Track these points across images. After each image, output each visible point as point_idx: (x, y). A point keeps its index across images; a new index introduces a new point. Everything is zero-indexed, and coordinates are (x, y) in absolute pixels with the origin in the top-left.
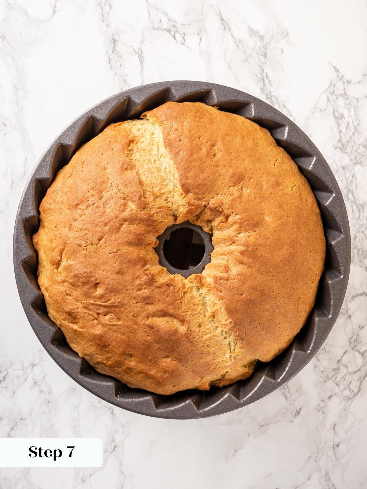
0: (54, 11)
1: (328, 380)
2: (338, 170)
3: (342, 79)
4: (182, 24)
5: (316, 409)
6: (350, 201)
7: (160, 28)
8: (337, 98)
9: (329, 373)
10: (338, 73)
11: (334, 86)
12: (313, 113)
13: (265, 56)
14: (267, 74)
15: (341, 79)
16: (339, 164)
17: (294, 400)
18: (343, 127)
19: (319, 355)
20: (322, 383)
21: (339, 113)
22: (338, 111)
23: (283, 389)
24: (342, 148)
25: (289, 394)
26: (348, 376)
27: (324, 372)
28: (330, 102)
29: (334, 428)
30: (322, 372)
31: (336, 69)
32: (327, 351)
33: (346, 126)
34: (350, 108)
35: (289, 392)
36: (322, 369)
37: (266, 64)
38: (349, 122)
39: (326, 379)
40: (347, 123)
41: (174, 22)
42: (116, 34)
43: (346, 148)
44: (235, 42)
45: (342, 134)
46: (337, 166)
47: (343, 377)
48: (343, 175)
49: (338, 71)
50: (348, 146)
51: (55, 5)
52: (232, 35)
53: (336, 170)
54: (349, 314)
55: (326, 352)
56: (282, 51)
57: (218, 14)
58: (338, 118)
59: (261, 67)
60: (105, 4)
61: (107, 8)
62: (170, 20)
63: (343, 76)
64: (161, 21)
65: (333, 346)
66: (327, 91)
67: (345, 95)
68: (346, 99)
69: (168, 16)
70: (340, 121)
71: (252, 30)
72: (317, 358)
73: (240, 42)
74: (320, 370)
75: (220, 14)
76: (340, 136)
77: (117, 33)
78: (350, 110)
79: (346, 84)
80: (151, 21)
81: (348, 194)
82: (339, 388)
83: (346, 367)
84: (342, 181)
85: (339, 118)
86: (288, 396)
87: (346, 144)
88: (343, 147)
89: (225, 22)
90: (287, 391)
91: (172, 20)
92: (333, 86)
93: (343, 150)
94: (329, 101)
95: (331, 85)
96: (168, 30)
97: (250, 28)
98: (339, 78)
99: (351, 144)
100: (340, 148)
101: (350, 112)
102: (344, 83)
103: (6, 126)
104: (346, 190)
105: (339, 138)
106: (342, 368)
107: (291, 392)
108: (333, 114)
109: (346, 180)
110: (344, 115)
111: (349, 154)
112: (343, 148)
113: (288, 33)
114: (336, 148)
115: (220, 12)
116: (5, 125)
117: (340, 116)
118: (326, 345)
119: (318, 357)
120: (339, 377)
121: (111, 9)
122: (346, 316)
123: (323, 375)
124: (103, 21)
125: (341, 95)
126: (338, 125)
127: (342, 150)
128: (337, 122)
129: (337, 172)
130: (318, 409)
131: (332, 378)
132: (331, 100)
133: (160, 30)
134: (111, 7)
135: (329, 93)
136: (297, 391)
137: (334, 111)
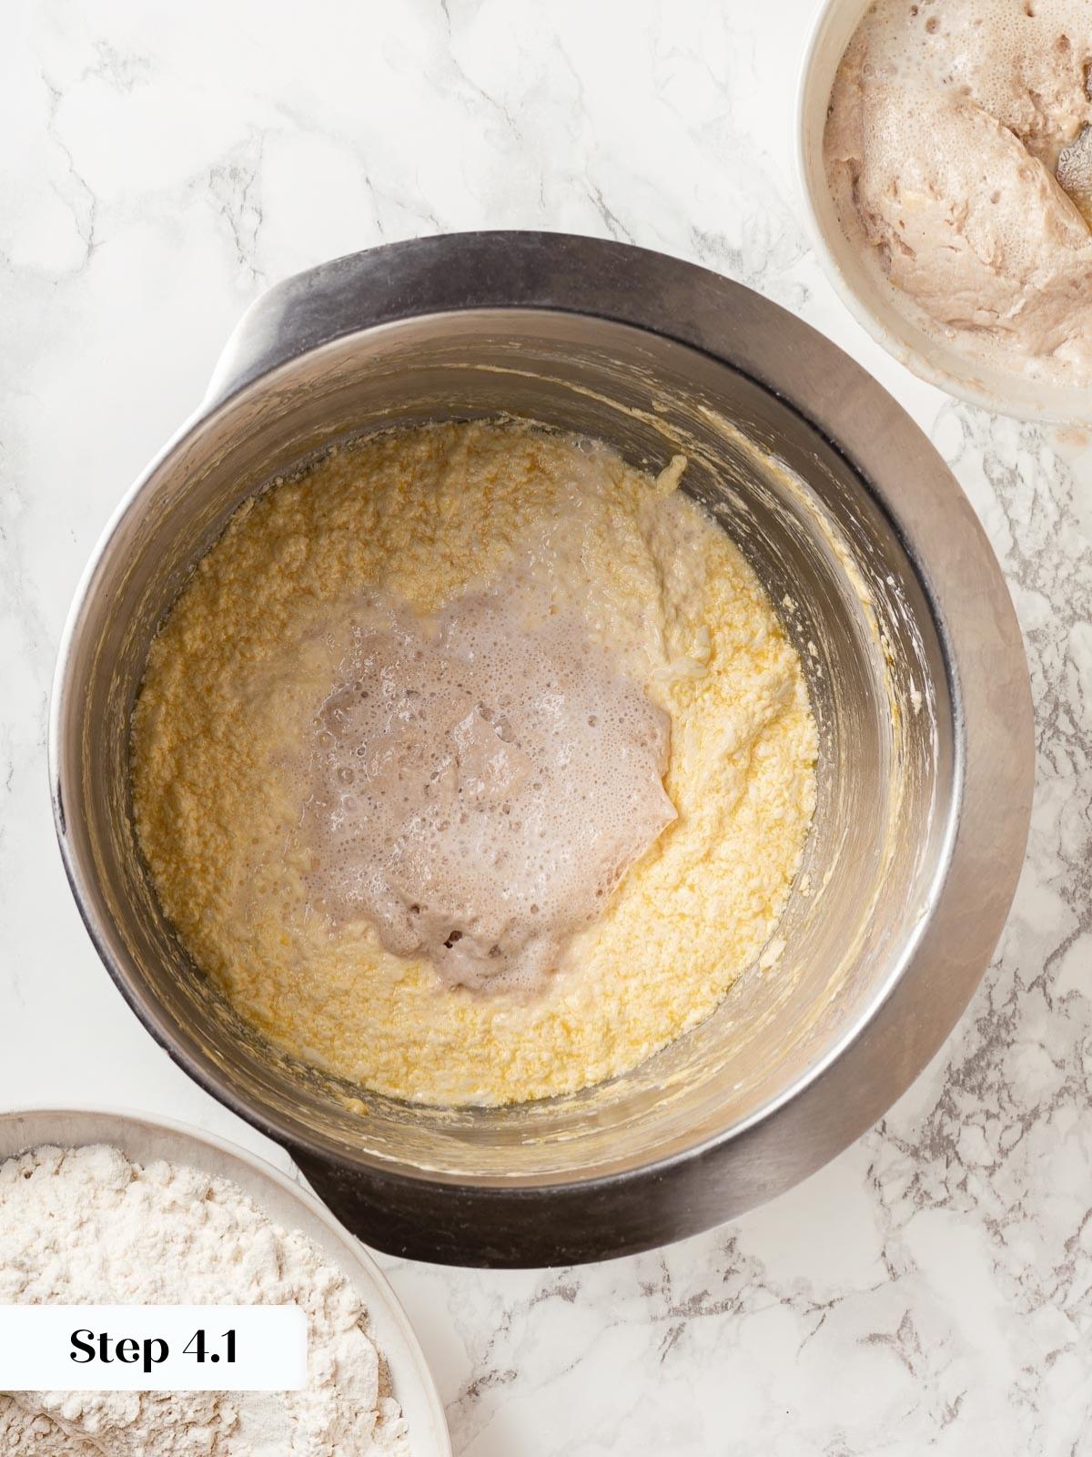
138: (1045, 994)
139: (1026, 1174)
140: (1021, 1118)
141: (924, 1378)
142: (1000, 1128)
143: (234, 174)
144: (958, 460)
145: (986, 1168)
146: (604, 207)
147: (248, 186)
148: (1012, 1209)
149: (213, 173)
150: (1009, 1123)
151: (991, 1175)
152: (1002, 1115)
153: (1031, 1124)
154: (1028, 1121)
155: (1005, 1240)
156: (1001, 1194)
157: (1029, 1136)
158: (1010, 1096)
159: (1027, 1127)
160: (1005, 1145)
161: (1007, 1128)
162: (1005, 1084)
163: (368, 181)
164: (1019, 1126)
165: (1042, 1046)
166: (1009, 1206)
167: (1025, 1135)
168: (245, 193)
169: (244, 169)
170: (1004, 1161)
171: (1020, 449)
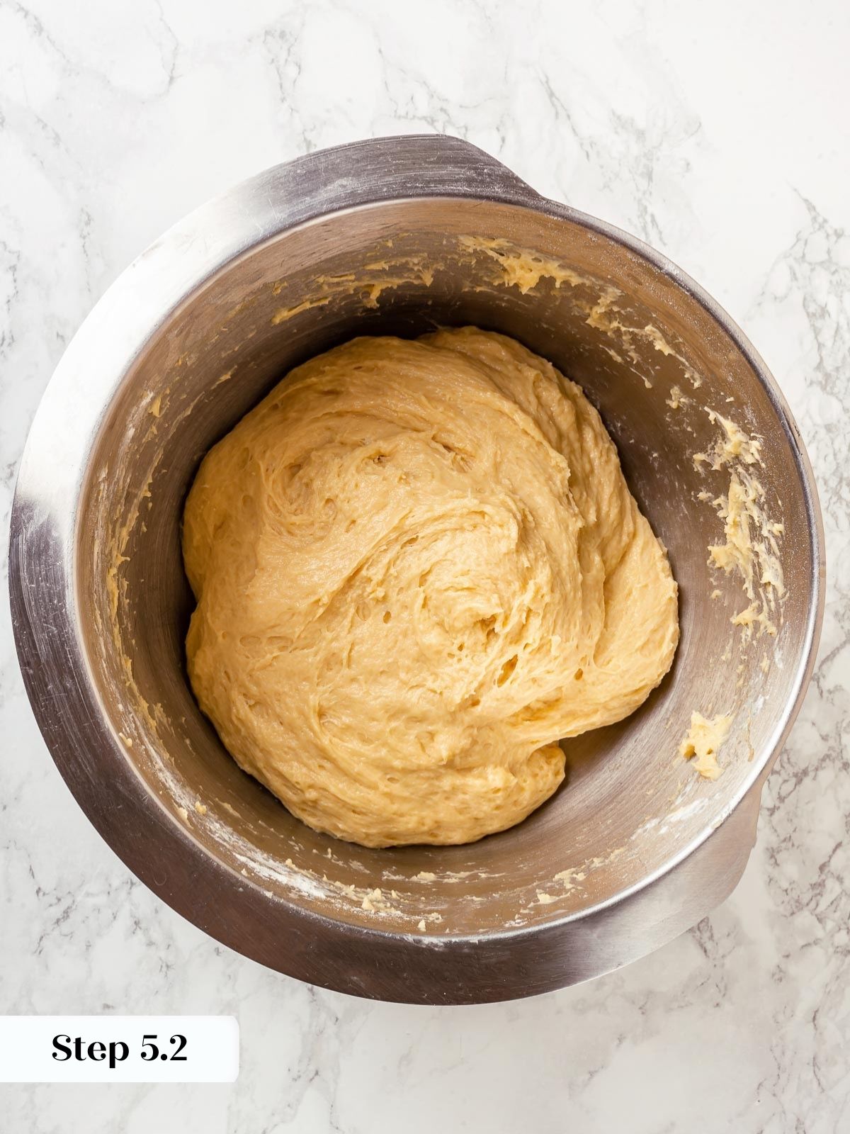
0: (172, 79)
1: (799, 911)
2: (816, 432)
3: (823, 227)
4: (461, 107)
5: (773, 975)
6: (844, 503)
7: (410, 116)
8: (812, 270)
9: (801, 893)
10: (813, 214)
11: (806, 243)
12: (759, 304)
13: (649, 176)
14: (653, 216)
15: (821, 227)
16: (818, 420)
17: (723, 956)
18: (827, 337)
19: (778, 852)
20: (785, 916)
21: (816, 304)
22: (814, 301)
23: (697, 932)
24: (824, 382)
25: (711, 942)
26: (844, 899)
27: (789, 891)
28: (796, 279)
29: (814, 1019)
30: (786, 891)
31: (811, 204)
32: (796, 844)
33: (833, 333)
34: (842, 292)
35: (711, 937)
36: (785, 885)
37: (651, 193)
38: (840, 324)
39: (794, 907)
40: (835, 326)
41: (443, 100)
42: (312, 130)
43: (834, 383)
44: (582, 144)
45: (824, 353)
46: (814, 425)
47: (832, 903)
48: (827, 445)
49: (814, 208)
50: (838, 378)
51: (174, 65)
52: (574, 130)
53: (812, 434)
54: (845, 760)
55: (793, 845)
56: (688, 164)
57: (541, 81)
58: (814, 315)
59: (639, 201)
60: (286, 60)
61: (292, 71)
62: (432, 96)
63: (825, 221)
64: (412, 98)
65: (809, 832)
66: (791, 255)
67: (829, 264)
68: (833, 273)
69: (428, 87)
70: (819, 323)
71: (619, 118)
72: (773, 860)
73: (592, 147)
74: (780, 887)
75: (547, 82)
76: (820, 355)
77: (315, 127)
78: (841, 297)
79: (833, 238)
80: (391, 100)
81: (839, 487)
82: (824, 928)
83: (840, 879)
84: (825, 457)
85: (817, 315)
86: (709, 945)
87: (834, 373)
88: (826, 381)
89: (558, 99)
90: (706, 935)
91: (438, 98)
92: (802, 243)
93: (828, 389)
94: (794, 276)
95: (798, 240)
96: (429, 119)
97: (614, 113)
98: (817, 226)
99: (845, 374)
100: (821, 383)
101: (841, 301)
102: (828, 236)
103: (64, 341)
104: (834, 478)
105: (818, 361)
106: (831, 884)
107: (715, 938)
108: (804, 306)
109: (835, 455)
110: (829, 308)
111: (841, 396)
112: (826, 383)
113: (700, 124)
114: (811, 383)
115: (547, 77)
116: (62, 337)
117: (819, 311)
118: (795, 831)
119: (778, 857)
120: (824, 902)
121: (299, 73)
122: (839, 764)
123: (786, 899)
124: (283, 100)
125: (822, 263)
126: (815, 331)
127: (824, 388)
128: (813, 325)
129: (814, 437)
130: (777, 977)
131: (807, 904)
132: (798, 275)
133: (411, 119)
134: (300, 68)
135: (795, 259)
136: (729, 935)
137: (805, 299)
138: (818, 687)
139: (796, 816)
140: (796, 775)
141: (714, 959)
142: (780, 780)
143: (282, 35)
144: (786, 297)
145: (768, 809)
146: (549, 88)
147: (292, 45)
148: (785, 840)
149: (267, 33)
150: (786, 778)
151: (771, 815)
152: (782, 772)
153: (801, 780)
154: (800, 777)
155: (778, 862)
156: (778, 829)
157: (801, 787)
158: (788, 759)
159: (799, 782)
160: (783, 794)
161: (785, 781)
162: (786, 750)
163: (380, 51)
164: (794, 780)
165: (814, 724)
166: (782, 838)
167: (797, 787)
168: (289, 50)
169: (290, 33)
170: (782, 806)
171: (829, 293)
